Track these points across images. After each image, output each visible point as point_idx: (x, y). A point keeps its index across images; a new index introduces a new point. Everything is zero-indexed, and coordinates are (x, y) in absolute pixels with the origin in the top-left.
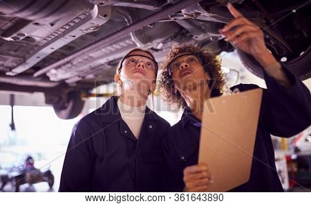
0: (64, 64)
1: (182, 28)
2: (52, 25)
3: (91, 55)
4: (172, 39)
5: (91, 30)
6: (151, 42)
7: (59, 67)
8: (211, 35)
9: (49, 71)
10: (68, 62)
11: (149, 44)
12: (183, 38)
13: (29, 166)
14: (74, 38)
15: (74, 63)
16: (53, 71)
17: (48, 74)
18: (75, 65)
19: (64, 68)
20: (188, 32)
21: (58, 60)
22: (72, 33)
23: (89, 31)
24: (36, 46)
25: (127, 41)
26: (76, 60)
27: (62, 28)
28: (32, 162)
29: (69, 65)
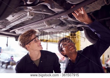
0: (21, 29)
1: (62, 22)
2: (13, 16)
3: (30, 27)
4: (59, 25)
5: (28, 20)
6: (51, 25)
7: (19, 30)
8: (74, 25)
9: (16, 30)
10: (22, 28)
11: (50, 26)
12: (63, 25)
13: (12, 59)
14: (22, 22)
15: (24, 29)
16: (17, 31)
17: (15, 31)
18: (25, 30)
19: (21, 30)
20: (65, 23)
21: (19, 27)
22: (21, 20)
23: (27, 20)
24: (9, 22)
25: (43, 24)
26: (25, 28)
27: (17, 17)
28: (13, 58)
29: (22, 29)
